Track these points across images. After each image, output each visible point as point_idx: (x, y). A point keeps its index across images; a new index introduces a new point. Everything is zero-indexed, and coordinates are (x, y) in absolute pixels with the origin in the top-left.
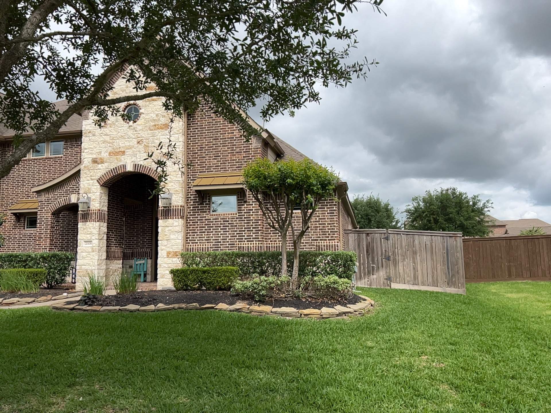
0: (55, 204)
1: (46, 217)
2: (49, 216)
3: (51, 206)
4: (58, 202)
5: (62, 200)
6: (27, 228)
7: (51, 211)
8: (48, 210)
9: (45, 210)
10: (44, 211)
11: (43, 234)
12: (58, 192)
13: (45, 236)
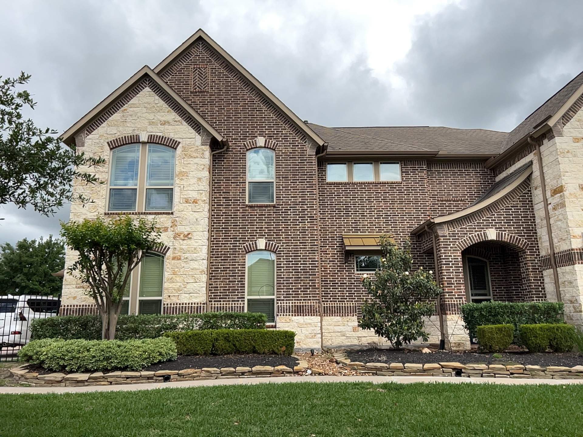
0: (464, 240)
1: (454, 256)
2: (459, 256)
3: (459, 243)
4: (469, 237)
5: (475, 235)
6: (357, 270)
7: (461, 249)
8: (456, 247)
9: (451, 248)
10: (449, 249)
11: (453, 278)
12: (466, 226)
13: (456, 281)
